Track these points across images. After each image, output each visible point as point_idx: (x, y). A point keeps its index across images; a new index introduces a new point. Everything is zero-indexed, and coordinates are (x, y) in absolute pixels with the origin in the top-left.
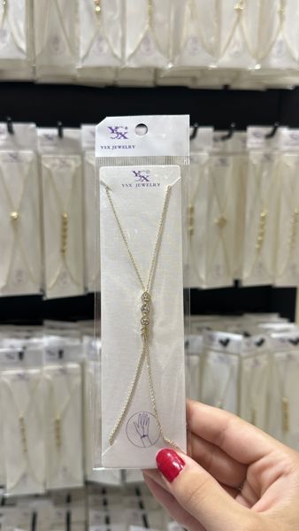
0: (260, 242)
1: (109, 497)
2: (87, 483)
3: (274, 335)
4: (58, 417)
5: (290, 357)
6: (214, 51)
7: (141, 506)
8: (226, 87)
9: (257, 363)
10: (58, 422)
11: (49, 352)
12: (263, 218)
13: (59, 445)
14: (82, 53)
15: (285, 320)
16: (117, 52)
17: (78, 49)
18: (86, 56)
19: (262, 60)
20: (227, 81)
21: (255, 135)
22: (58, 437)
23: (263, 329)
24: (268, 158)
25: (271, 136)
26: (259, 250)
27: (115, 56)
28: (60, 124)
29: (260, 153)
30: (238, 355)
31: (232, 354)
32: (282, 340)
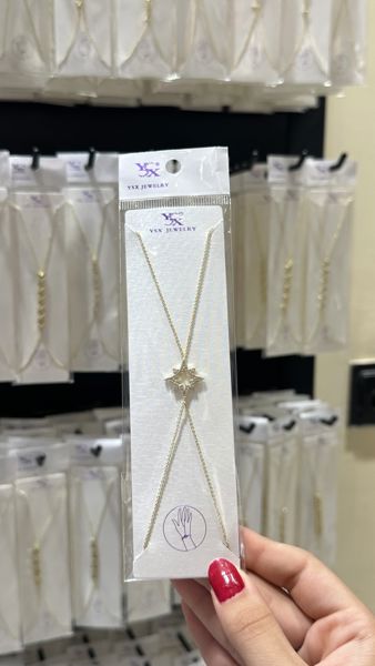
0: (286, 301)
1: (96, 646)
2: (76, 629)
3: (304, 416)
4: (37, 546)
5: (322, 441)
6: (227, 61)
7: (140, 652)
8: (226, 108)
9: (284, 450)
10: (36, 552)
11: (23, 459)
12: (289, 270)
13: (38, 583)
14: (59, 58)
15: (306, 397)
16: (107, 58)
17: (54, 52)
18: (65, 62)
19: (285, 74)
20: (227, 101)
21: (277, 166)
22: (37, 572)
23: (284, 409)
24: (292, 195)
25: (295, 168)
26: (284, 311)
27: (103, 63)
28: (36, 150)
29: (283, 189)
30: (265, 443)
31: (256, 442)
32: (313, 421)
